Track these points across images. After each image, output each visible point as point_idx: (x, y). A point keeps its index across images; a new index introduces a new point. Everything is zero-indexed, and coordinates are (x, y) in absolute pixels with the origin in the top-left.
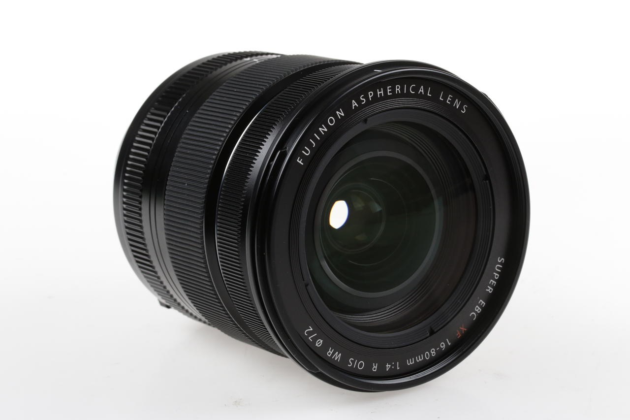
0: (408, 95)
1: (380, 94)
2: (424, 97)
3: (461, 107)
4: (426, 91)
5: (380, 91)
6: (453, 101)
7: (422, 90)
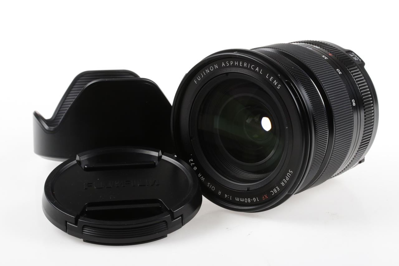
0: (250, 69)
1: (236, 64)
2: (258, 73)
3: (277, 85)
4: (259, 70)
5: (236, 62)
6: (273, 81)
7: (257, 69)
